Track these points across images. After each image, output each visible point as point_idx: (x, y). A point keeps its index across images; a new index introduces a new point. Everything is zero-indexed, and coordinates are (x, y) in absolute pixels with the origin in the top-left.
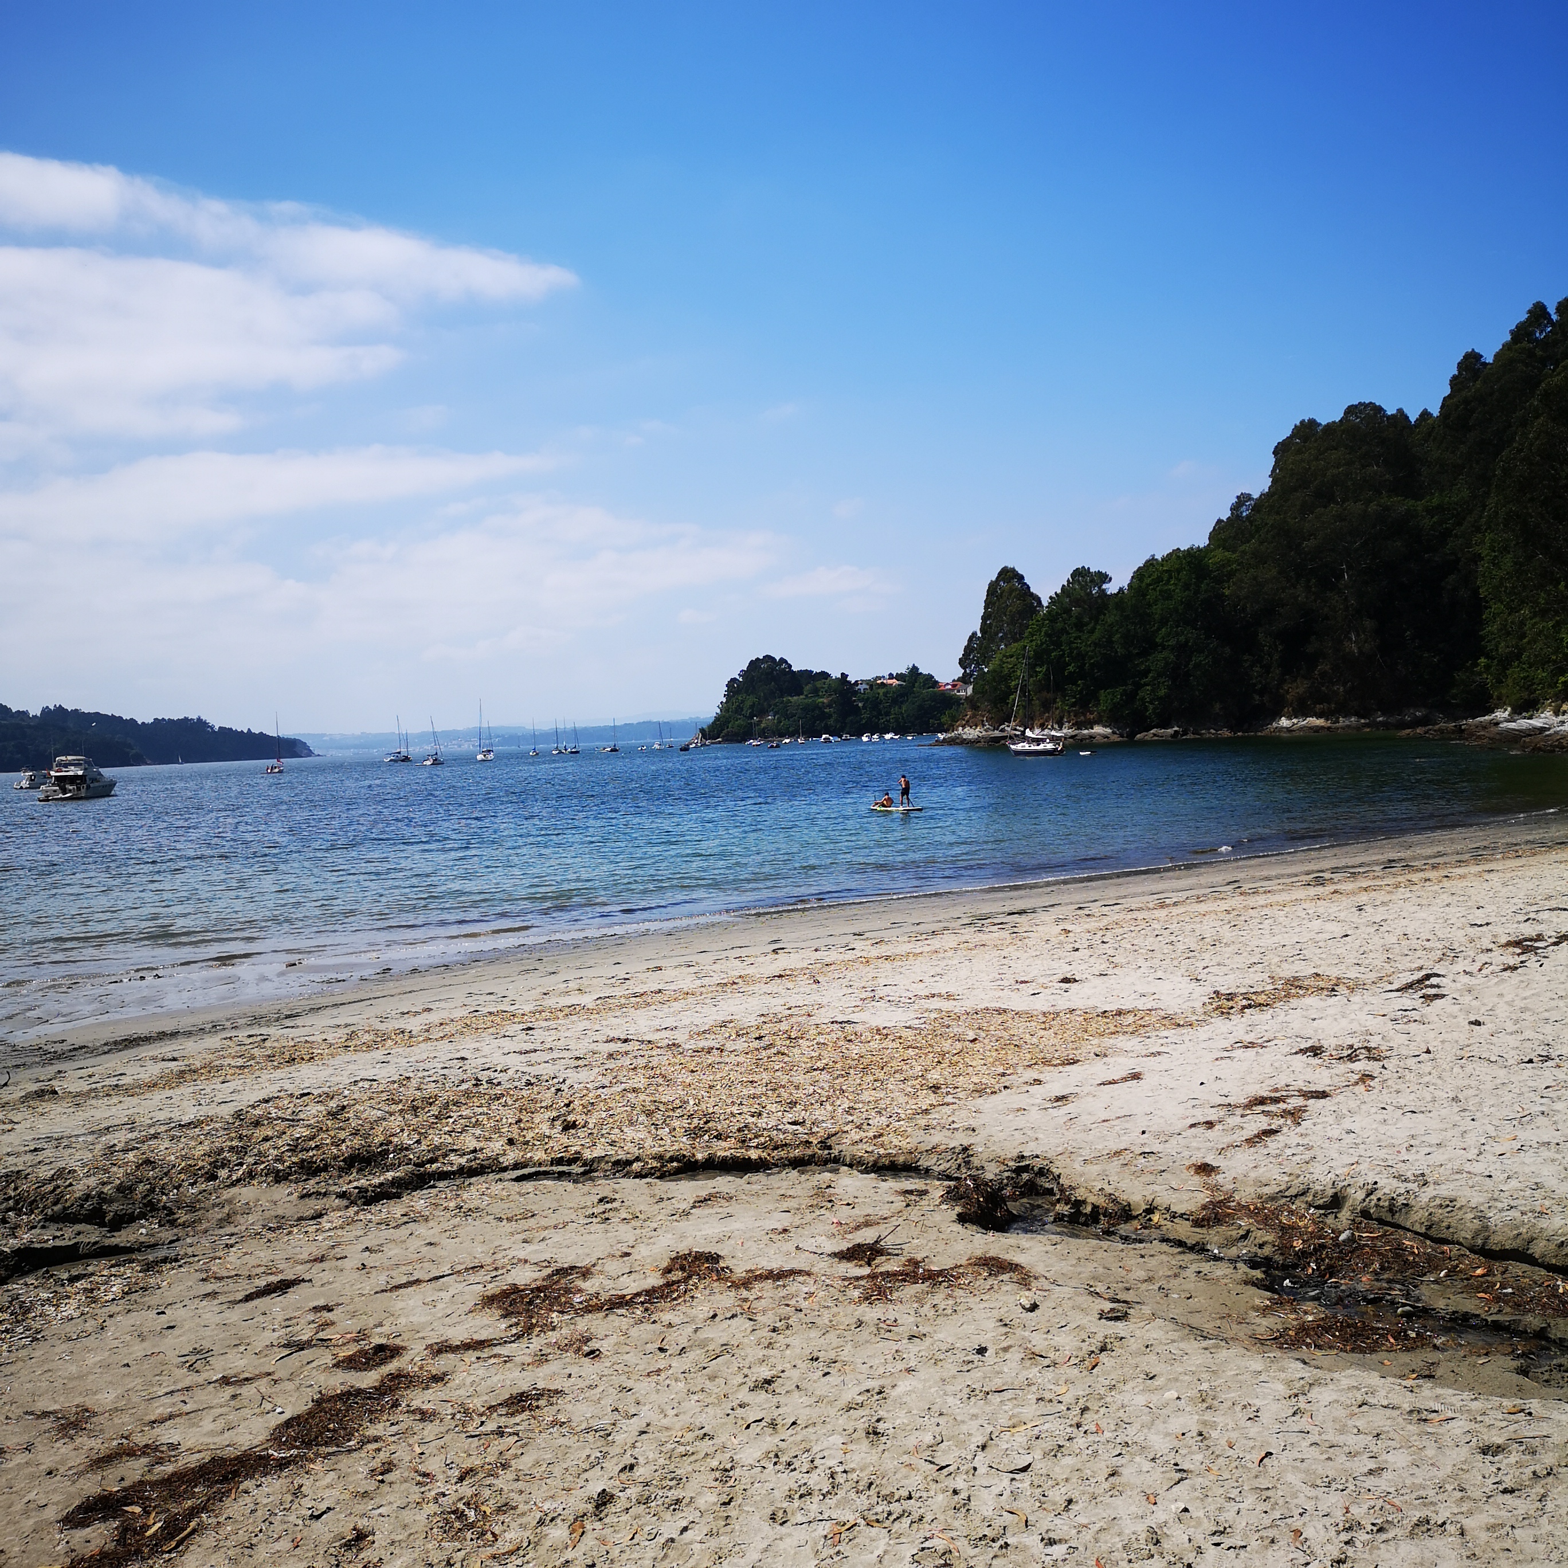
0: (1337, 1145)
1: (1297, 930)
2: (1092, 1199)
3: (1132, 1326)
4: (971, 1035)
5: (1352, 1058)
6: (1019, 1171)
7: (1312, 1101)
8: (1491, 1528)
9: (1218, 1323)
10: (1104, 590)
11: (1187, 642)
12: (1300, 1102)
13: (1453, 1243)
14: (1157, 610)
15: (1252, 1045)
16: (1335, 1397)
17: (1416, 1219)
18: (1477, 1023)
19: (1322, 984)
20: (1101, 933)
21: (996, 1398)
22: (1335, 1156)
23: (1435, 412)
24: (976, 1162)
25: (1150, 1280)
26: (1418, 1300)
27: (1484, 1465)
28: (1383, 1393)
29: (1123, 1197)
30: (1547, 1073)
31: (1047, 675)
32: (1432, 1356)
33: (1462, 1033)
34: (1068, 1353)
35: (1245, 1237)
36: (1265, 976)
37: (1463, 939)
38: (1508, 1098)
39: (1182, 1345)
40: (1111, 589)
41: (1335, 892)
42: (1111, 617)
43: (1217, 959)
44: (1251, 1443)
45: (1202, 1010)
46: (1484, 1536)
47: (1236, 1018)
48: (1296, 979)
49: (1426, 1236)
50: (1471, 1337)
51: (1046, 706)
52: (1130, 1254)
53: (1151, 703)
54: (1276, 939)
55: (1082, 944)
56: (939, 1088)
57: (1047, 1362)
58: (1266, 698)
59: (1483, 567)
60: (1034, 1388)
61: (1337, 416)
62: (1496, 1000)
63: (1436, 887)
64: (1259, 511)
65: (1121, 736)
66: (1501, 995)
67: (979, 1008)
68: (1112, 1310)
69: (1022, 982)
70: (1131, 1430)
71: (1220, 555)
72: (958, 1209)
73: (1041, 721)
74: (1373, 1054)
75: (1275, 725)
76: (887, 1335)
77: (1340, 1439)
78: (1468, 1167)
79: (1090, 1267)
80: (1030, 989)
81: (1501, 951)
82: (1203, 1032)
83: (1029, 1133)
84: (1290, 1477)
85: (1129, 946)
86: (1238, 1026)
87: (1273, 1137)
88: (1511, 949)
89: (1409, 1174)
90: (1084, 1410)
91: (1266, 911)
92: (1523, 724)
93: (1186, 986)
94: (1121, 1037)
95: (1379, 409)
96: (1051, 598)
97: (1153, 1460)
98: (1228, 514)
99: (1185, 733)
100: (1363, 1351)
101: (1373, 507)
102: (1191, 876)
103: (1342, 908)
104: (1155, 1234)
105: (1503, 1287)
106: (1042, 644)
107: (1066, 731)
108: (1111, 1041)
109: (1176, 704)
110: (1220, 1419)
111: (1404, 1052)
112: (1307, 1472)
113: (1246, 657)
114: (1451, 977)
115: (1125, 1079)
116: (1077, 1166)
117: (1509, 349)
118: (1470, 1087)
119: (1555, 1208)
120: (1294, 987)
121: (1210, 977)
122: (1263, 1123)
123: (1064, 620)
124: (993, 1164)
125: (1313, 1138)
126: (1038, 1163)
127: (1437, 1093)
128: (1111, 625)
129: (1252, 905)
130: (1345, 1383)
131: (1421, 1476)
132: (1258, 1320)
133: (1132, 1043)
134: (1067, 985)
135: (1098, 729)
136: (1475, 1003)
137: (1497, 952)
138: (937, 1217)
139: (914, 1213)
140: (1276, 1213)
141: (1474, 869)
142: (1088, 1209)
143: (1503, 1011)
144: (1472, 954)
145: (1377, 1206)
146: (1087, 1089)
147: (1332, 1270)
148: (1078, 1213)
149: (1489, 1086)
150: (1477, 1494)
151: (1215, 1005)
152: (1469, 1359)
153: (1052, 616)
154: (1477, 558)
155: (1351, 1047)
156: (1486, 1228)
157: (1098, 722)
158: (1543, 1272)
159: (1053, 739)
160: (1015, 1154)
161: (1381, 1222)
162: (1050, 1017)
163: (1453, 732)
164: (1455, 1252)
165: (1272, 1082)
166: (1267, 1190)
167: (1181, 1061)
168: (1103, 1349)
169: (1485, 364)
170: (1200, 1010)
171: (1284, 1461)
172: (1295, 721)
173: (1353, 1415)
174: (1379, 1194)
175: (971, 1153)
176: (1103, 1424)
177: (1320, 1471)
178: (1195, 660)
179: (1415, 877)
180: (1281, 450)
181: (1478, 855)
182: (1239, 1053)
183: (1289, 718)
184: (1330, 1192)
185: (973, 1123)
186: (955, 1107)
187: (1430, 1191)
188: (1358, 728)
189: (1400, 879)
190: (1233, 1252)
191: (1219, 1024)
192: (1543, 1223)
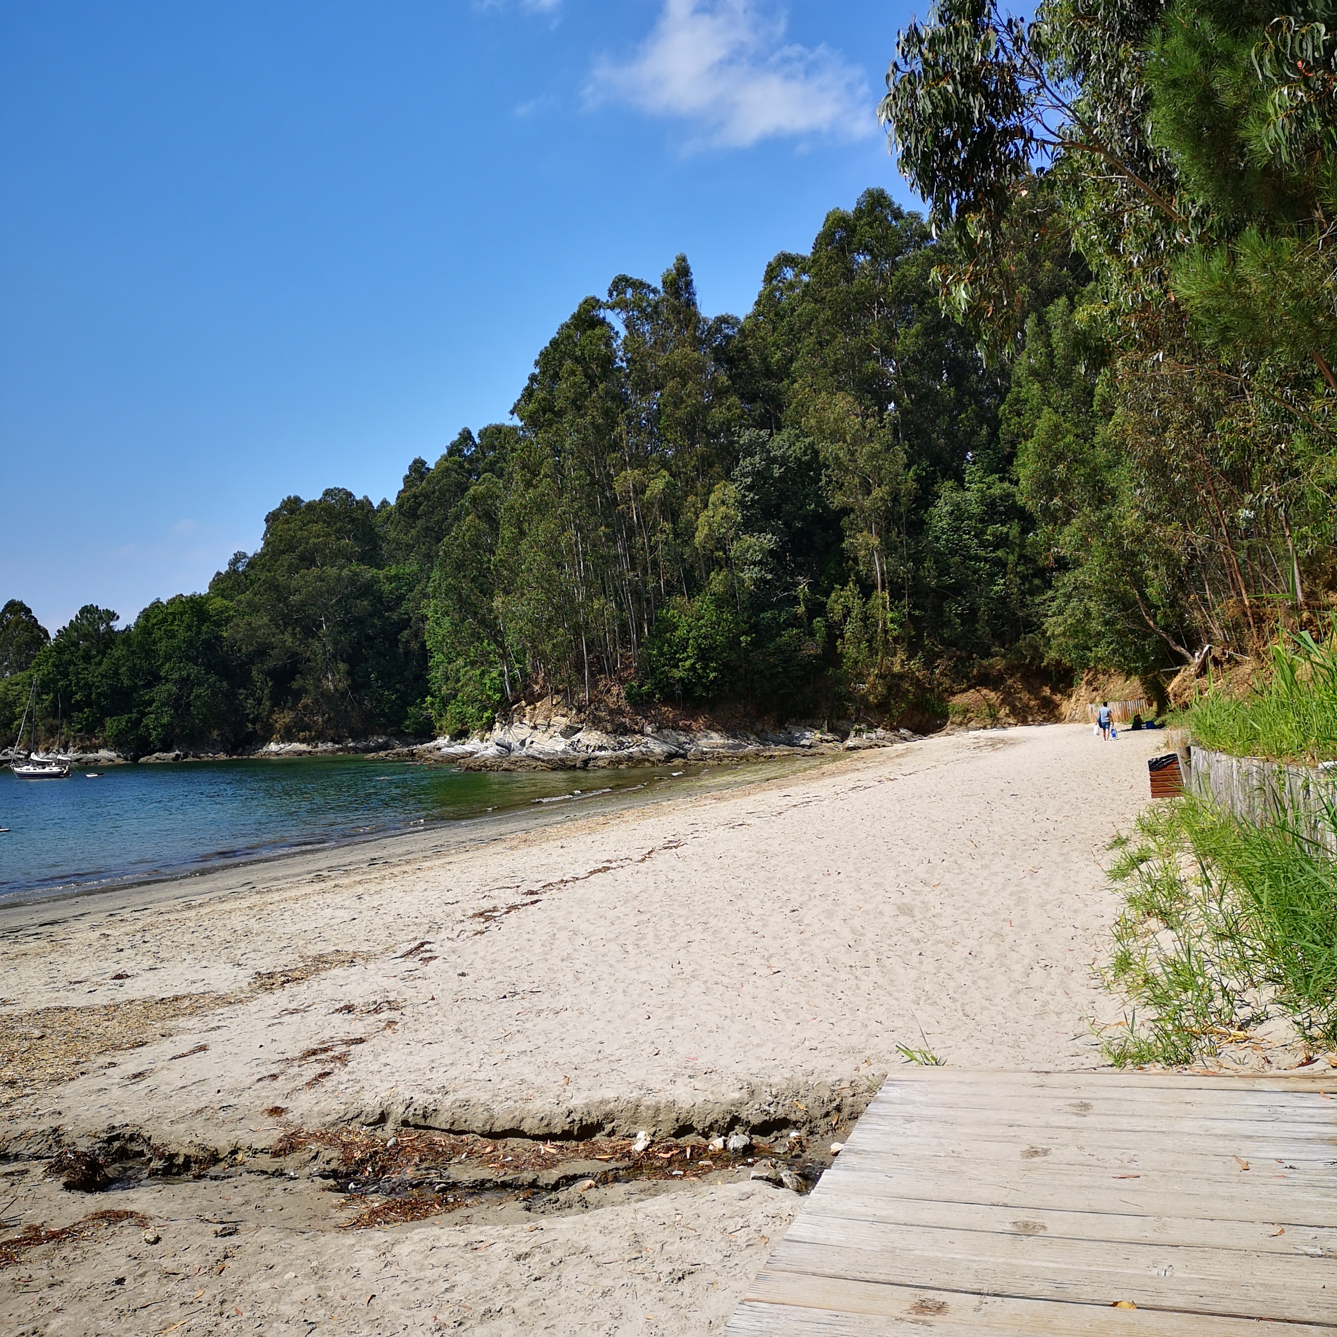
0: (378, 1076)
1: (314, 918)
2: (183, 1151)
3: (244, 1237)
4: (37, 1033)
5: (377, 1011)
6: (110, 1140)
7: (353, 1047)
8: (531, 1304)
9: (308, 1223)
10: (111, 627)
11: (189, 676)
12: (344, 1048)
13: (468, 1132)
14: (162, 647)
15: (296, 1011)
16: (412, 1248)
17: (442, 1120)
18: (463, 975)
19: (342, 958)
20: (139, 935)
21: (145, 1312)
22: (378, 1084)
23: (393, 502)
24: (66, 1140)
25: (247, 1203)
26: (449, 1178)
27: (519, 1268)
28: (445, 1238)
29: (211, 1145)
30: (517, 1004)
31: (54, 703)
32: (466, 1212)
33: (455, 983)
34: (198, 1266)
35: (315, 1158)
36: (296, 956)
37: (441, 915)
38: (493, 1024)
39: (288, 1241)
40: (119, 626)
41: (336, 886)
42: (118, 652)
43: (251, 947)
44: (359, 1293)
45: (248, 989)
46: (527, 1310)
47: (278, 992)
48: (321, 956)
49: (449, 1131)
50: (487, 1195)
51: (52, 731)
52: (226, 1188)
53: (154, 729)
54: (297, 926)
55: (125, 943)
56: (15, 1083)
57: (180, 1277)
58: (258, 726)
59: (429, 625)
60: (175, 1298)
61: (318, 497)
62: (473, 956)
63: (413, 878)
64: (253, 568)
65: (126, 759)
66: (476, 953)
67: (39, 1008)
68: (224, 1229)
69: (76, 983)
70: (265, 1308)
71: (219, 603)
72: (63, 1179)
73: (46, 746)
74: (392, 1006)
75: (265, 749)
76: (25, 1289)
77: (422, 1275)
78: (474, 1076)
79: (195, 1203)
80: (86, 987)
81: (470, 921)
82: (253, 1006)
83: (114, 1107)
84: (392, 1308)
85: (169, 943)
86: (281, 998)
87: (327, 1078)
88: (477, 919)
89: (434, 1088)
90: (223, 1302)
91: (282, 905)
92: (458, 749)
93: (230, 971)
94: (181, 1019)
95: (350, 495)
96: (59, 631)
97: (287, 1322)
98: (227, 568)
99: (186, 756)
100: (419, 1219)
101: (345, 572)
102: (207, 881)
103: (344, 898)
104: (240, 1169)
105: (505, 1157)
106: (49, 674)
107: (71, 755)
108: (173, 1023)
109: (178, 730)
110: (331, 1283)
111: (415, 1001)
112: (403, 1301)
113: (241, 691)
114: (439, 943)
115: (193, 1052)
116: (165, 1127)
117: (446, 460)
118: (466, 1020)
119: (535, 1094)
120: (321, 963)
121: (249, 962)
122: (318, 1069)
123: (72, 653)
124: (84, 1138)
125: (358, 1073)
126: (128, 1131)
127: (445, 1028)
128: (118, 659)
129: (269, 901)
130: (416, 1238)
131: (479, 1285)
132: (338, 1215)
133: (193, 1022)
134: (121, 981)
135: (103, 753)
136: (459, 960)
137: (468, 922)
138: (44, 1189)
139: (21, 1190)
140: (337, 1136)
141: (438, 862)
142: (181, 1160)
143: (479, 964)
144: (450, 924)
145: (414, 1115)
146: (160, 1065)
147: (384, 1170)
148: (172, 1165)
149: (480, 1017)
150: (519, 1286)
151: (258, 983)
152: (491, 1209)
153: (59, 649)
154: (424, 619)
155: (375, 1002)
156: (492, 1116)
157: (104, 746)
158: (531, 1141)
159: (59, 763)
160: (105, 1126)
161: (417, 1127)
162: (111, 1010)
163: (407, 755)
164: (471, 1139)
165: (319, 1037)
166: (328, 1119)
167: (239, 1031)
168: (226, 1257)
169: (428, 469)
170: (247, 989)
171: (385, 1299)
172: (282, 746)
173: (427, 1257)
174: (415, 1106)
175: (61, 1132)
176: (241, 1308)
177: (413, 1299)
178: (196, 691)
179: (396, 870)
180: (272, 518)
181: (438, 851)
182: (287, 1019)
183: (277, 743)
184: (379, 1111)
185: (58, 1108)
186: (35, 1096)
187: (451, 1098)
188: (333, 752)
189: (383, 873)
190: (307, 1170)
191: (266, 999)
192: (530, 1106)
